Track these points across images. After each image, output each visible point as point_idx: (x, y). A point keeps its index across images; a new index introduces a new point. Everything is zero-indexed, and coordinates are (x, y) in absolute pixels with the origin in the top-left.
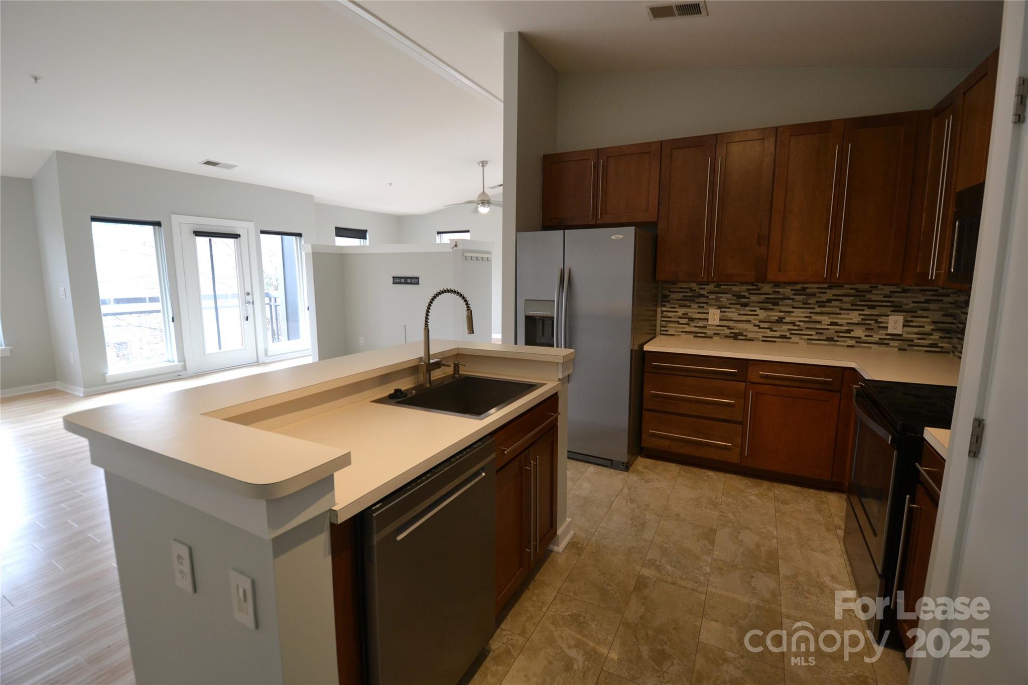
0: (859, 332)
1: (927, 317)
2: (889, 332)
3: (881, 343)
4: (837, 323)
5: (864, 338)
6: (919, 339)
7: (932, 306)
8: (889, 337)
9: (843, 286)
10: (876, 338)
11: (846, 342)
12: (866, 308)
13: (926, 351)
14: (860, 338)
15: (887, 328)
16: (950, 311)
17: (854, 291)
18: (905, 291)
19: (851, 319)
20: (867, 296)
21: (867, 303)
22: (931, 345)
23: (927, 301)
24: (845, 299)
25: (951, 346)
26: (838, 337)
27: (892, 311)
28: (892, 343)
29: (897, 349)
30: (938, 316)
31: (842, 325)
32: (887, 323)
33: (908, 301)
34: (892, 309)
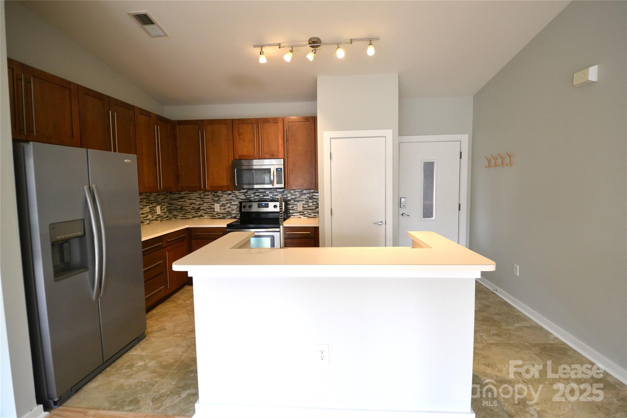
0: (150, 217)
1: (164, 205)
2: (158, 214)
3: (156, 220)
4: (143, 213)
5: (152, 219)
6: (164, 215)
7: (165, 200)
8: (157, 216)
9: (142, 194)
10: (154, 218)
11: (146, 222)
12: (150, 204)
13: (167, 220)
14: (150, 219)
15: (156, 212)
16: (169, 202)
17: (146, 196)
18: (159, 195)
19: (147, 210)
20: (150, 198)
21: (150, 202)
22: (167, 217)
23: (164, 199)
24: (145, 201)
25: (172, 216)
26: (145, 220)
27: (157, 204)
28: (159, 219)
29: (160, 221)
30: (167, 205)
31: (144, 214)
32: (156, 210)
33: (160, 199)
34: (157, 203)
